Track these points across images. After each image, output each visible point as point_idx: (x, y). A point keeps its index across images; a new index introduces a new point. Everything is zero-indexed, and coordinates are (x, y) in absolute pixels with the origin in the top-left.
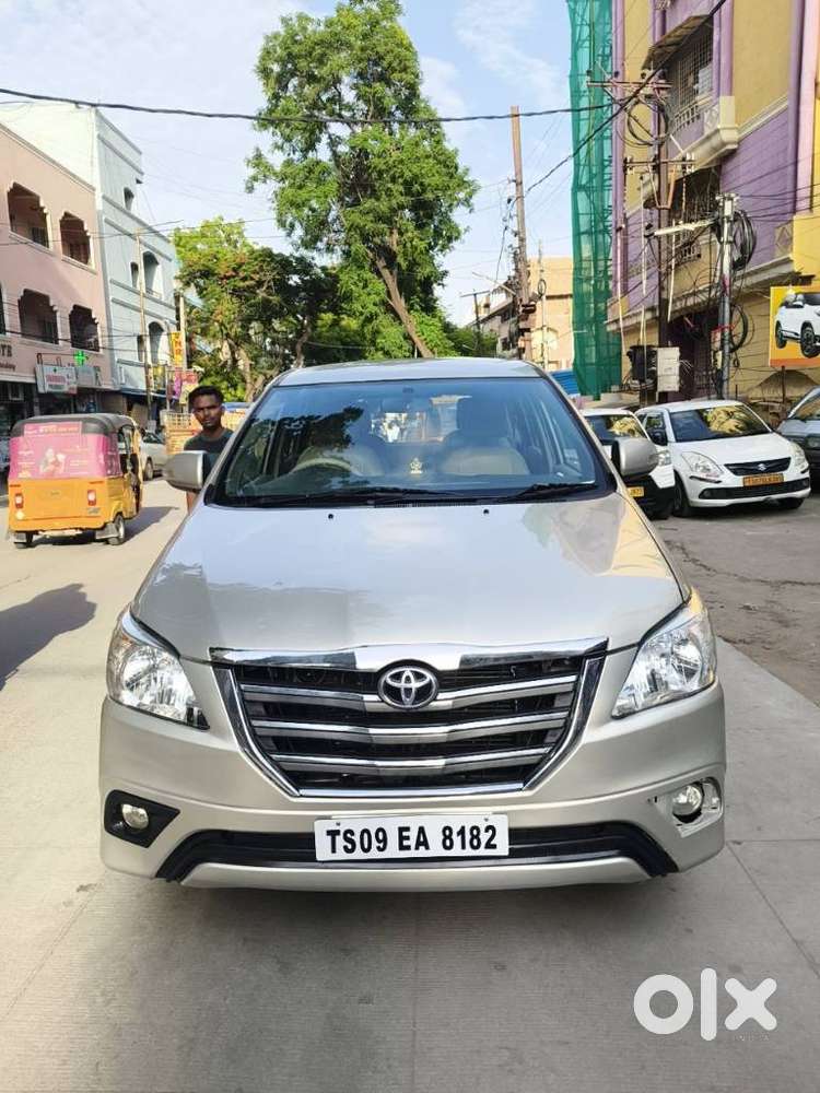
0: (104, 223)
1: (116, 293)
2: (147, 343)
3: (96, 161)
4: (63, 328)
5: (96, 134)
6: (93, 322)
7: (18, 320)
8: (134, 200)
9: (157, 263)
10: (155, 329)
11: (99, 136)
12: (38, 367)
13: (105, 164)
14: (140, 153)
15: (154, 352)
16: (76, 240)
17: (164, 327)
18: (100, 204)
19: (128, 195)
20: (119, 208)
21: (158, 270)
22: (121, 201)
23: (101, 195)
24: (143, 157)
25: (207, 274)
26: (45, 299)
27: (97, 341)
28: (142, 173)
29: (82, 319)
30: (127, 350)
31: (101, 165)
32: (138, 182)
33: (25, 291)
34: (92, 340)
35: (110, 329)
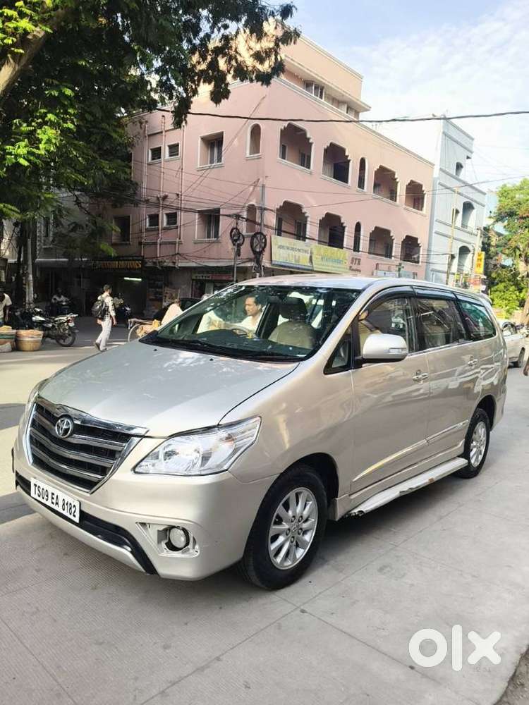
0: (438, 187)
1: (437, 227)
2: (456, 261)
3: (439, 147)
4: (397, 249)
5: (442, 131)
6: (418, 246)
8: (463, 169)
9: (473, 208)
10: (464, 251)
11: (444, 133)
12: (375, 272)
13: (445, 149)
14: (473, 139)
15: (460, 265)
16: (416, 195)
17: (471, 248)
18: (436, 173)
19: (459, 166)
20: (451, 176)
21: (474, 213)
22: (453, 172)
23: (439, 167)
24: (474, 142)
25: (511, 214)
26: (388, 232)
27: (419, 257)
28: (471, 152)
29: (411, 245)
30: (440, 263)
31: (441, 151)
32: (468, 158)
33: (376, 228)
34: (415, 256)
35: (429, 250)
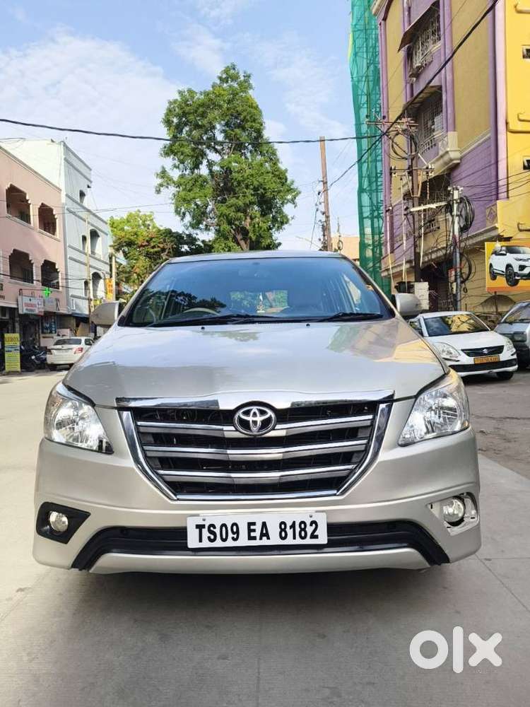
0: (66, 211)
1: (71, 253)
2: (91, 285)
3: (63, 173)
4: (37, 273)
5: (63, 157)
6: (56, 271)
7: (9, 267)
8: (86, 197)
9: (99, 236)
10: (96, 277)
11: (65, 159)
12: (20, 298)
13: (68, 175)
14: (91, 170)
15: (95, 290)
16: (48, 220)
17: (102, 275)
18: (64, 199)
19: (82, 194)
20: (76, 202)
21: (99, 240)
22: (77, 198)
23: (65, 193)
24: (92, 172)
25: (130, 244)
26: (26, 255)
27: (58, 283)
28: (91, 182)
29: (49, 269)
30: (77, 289)
31: (65, 175)
32: (89, 187)
33: (14, 250)
34: (55, 281)
35: (66, 275)
